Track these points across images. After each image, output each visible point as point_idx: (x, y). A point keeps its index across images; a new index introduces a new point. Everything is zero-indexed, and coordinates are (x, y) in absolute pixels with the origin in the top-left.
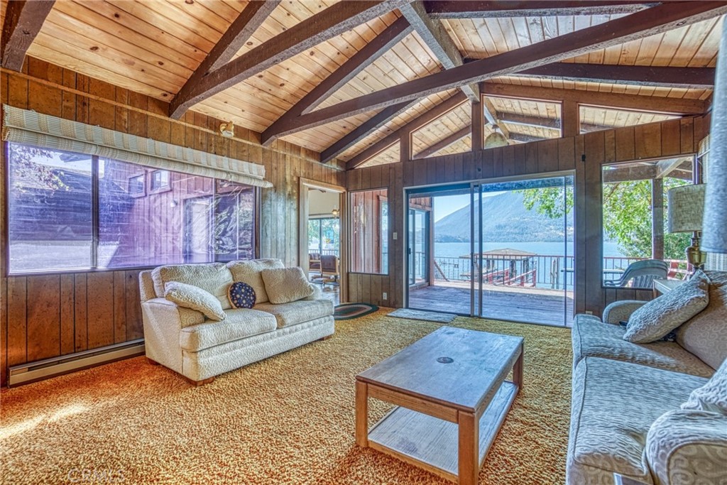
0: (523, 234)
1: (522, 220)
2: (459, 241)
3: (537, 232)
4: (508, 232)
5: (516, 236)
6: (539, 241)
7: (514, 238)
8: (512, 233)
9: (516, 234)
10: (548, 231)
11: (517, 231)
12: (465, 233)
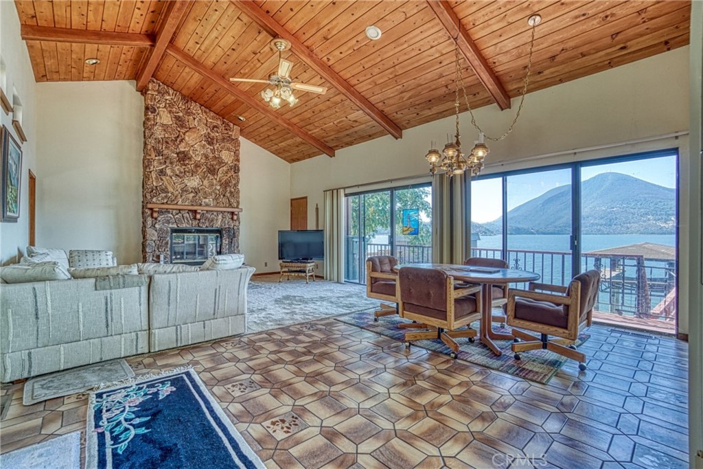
0: (610, 225)
1: (609, 210)
2: (532, 233)
3: (630, 223)
4: (592, 224)
5: (602, 228)
6: (632, 233)
7: (600, 230)
8: (597, 224)
9: (601, 225)
10: (644, 221)
11: (602, 222)
12: (539, 224)
